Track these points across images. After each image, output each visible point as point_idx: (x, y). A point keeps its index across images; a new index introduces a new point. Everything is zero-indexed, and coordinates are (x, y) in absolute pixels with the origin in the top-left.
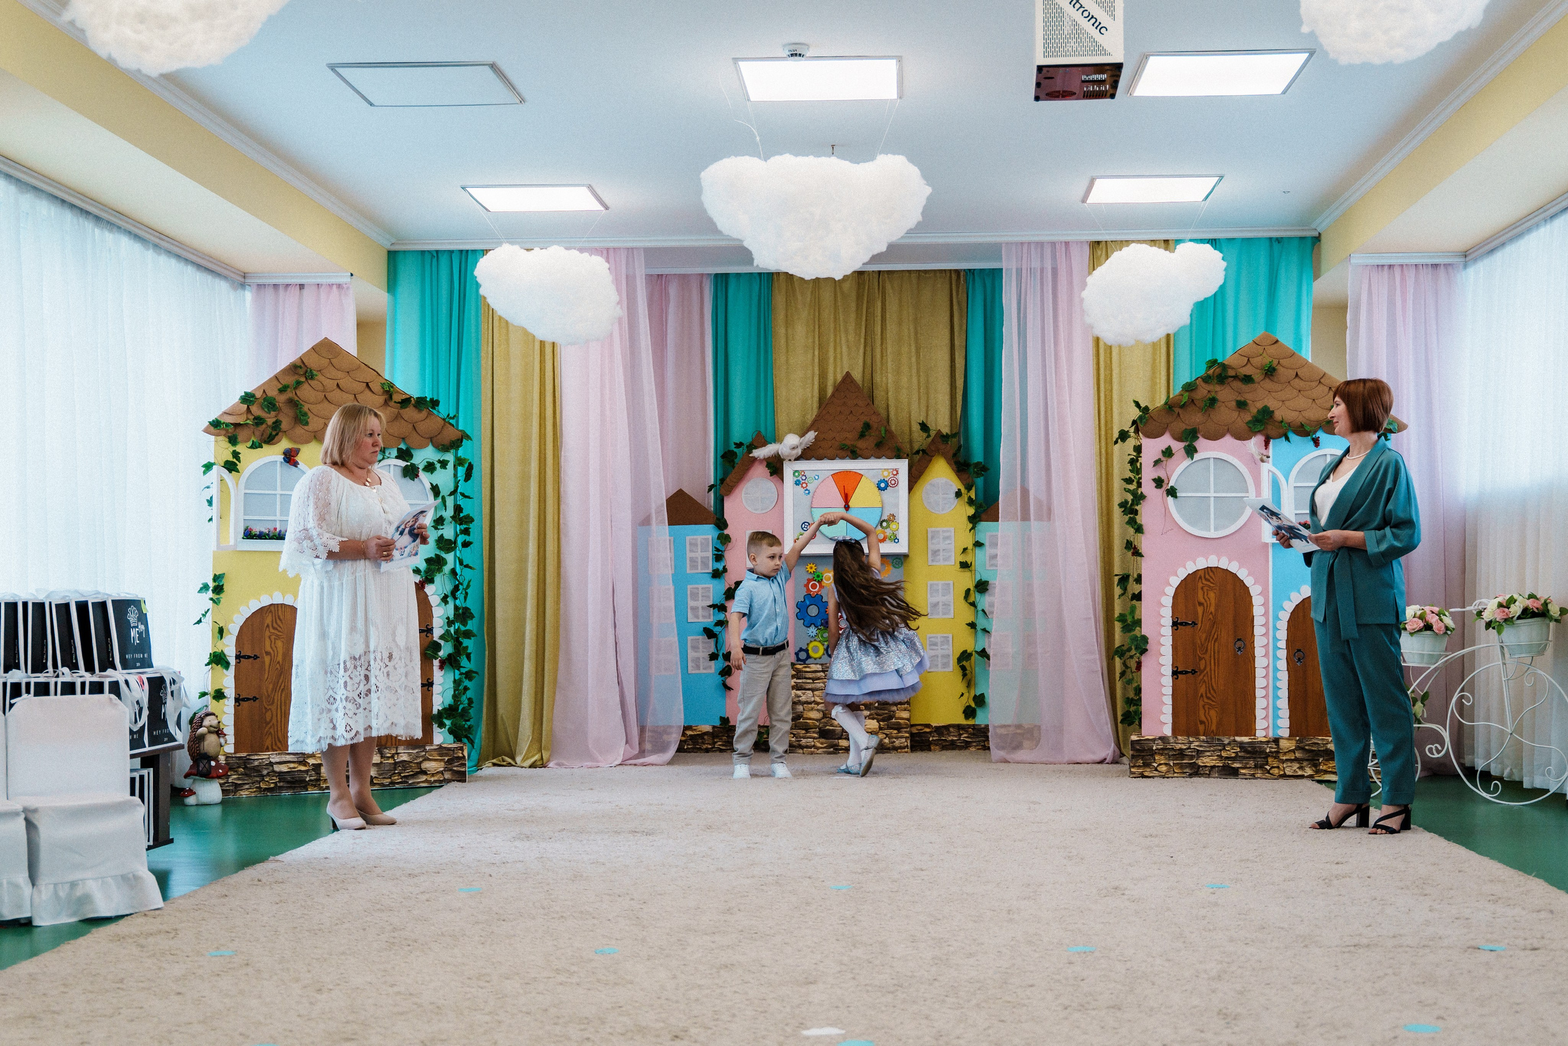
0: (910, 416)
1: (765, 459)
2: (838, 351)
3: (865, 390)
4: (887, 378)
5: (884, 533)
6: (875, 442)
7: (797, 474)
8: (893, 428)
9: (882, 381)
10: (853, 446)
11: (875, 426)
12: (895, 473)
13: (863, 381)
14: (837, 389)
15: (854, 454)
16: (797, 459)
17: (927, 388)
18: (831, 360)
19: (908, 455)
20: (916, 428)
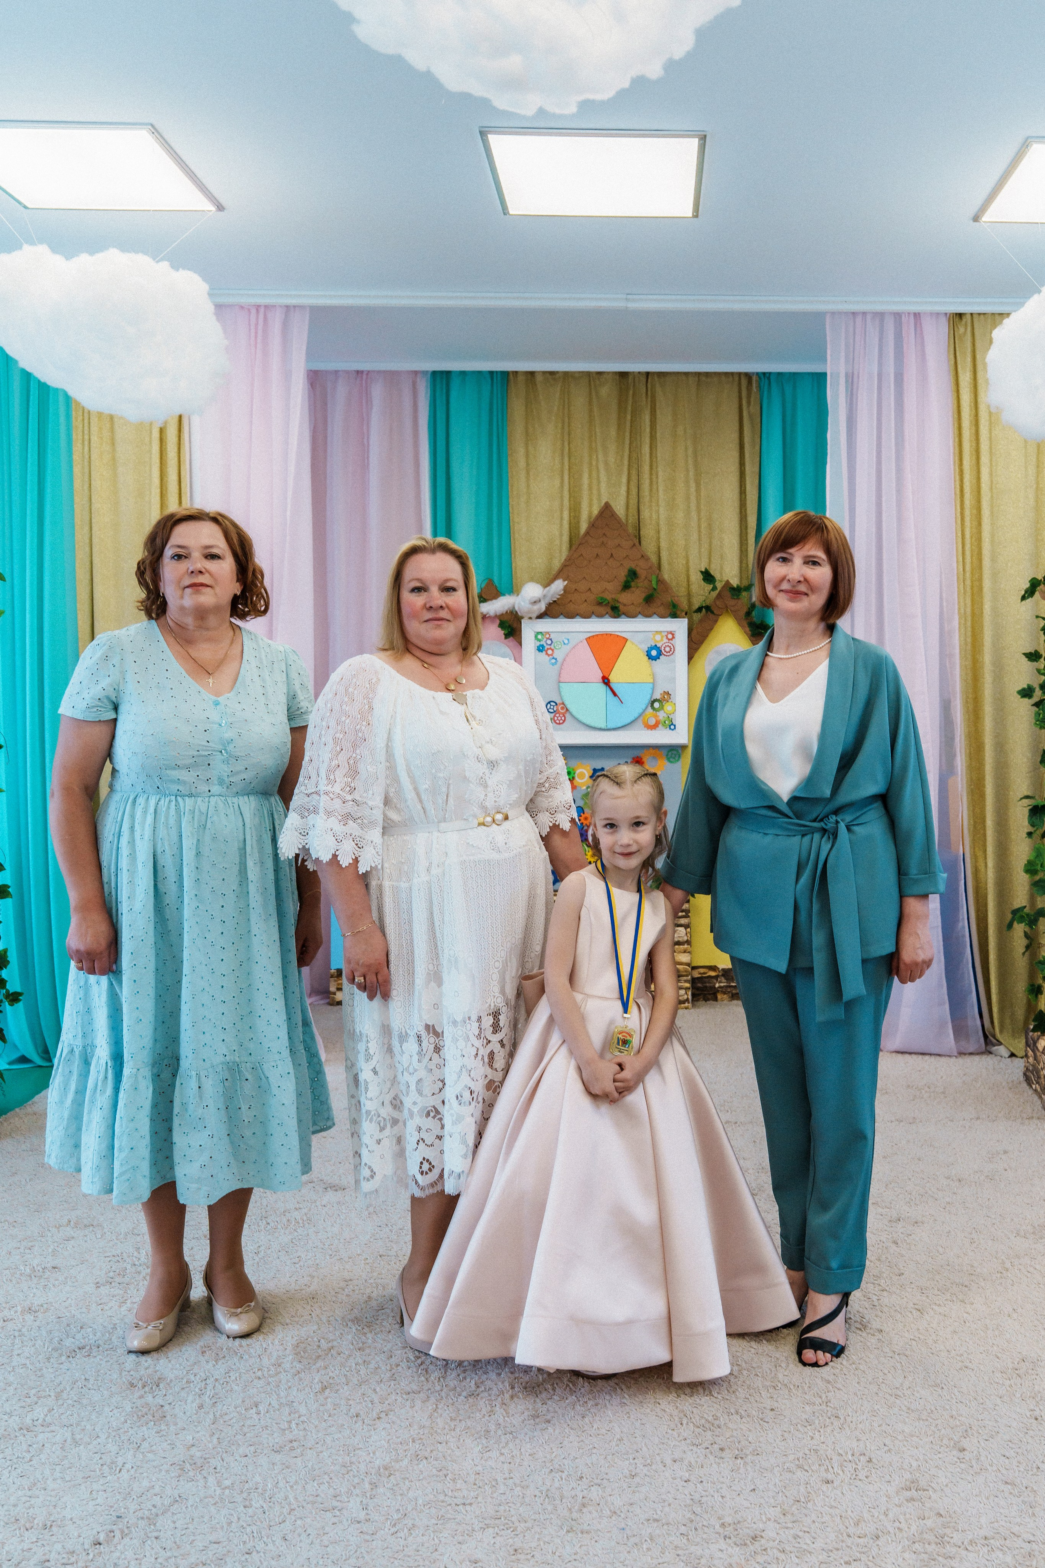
0: (687, 563)
1: (496, 616)
2: (594, 474)
3: (631, 530)
4: (658, 512)
5: (656, 716)
6: (644, 595)
7: (540, 637)
8: (666, 576)
9: (651, 517)
10: (615, 600)
11: (642, 573)
12: (670, 636)
13: (627, 515)
14: (593, 525)
15: (615, 611)
16: (540, 616)
17: (710, 526)
18: (585, 486)
19: (686, 614)
20: (696, 578)
